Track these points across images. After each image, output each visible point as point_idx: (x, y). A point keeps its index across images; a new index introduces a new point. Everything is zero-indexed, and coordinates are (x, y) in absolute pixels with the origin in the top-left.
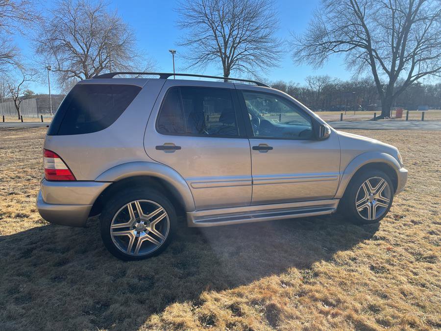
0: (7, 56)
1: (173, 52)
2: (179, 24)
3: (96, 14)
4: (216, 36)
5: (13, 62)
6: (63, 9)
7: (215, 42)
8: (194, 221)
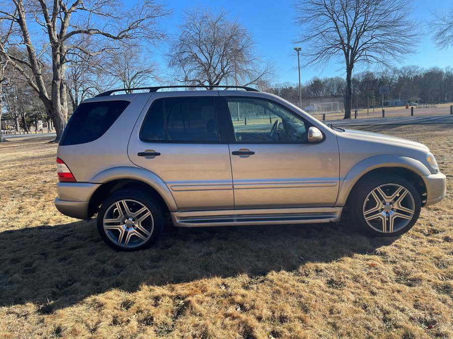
0: (148, 72)
1: (298, 50)
2: (297, 20)
3: (218, 24)
4: (337, 28)
5: (152, 76)
6: (189, 24)
7: (336, 34)
8: (178, 221)
